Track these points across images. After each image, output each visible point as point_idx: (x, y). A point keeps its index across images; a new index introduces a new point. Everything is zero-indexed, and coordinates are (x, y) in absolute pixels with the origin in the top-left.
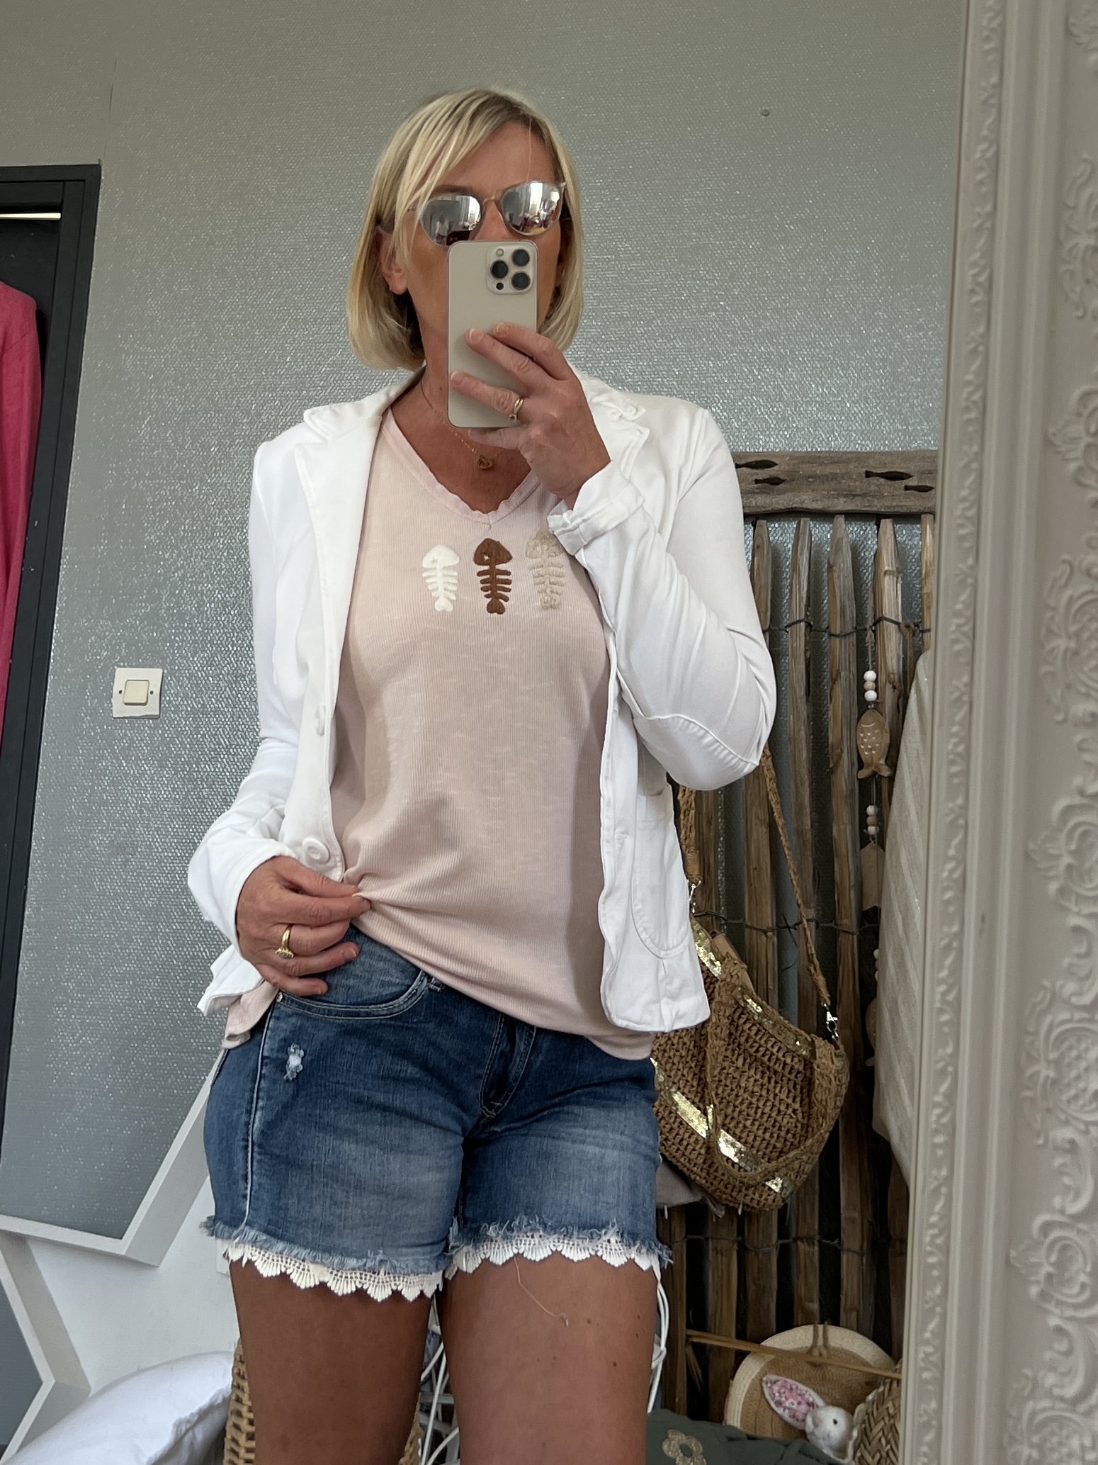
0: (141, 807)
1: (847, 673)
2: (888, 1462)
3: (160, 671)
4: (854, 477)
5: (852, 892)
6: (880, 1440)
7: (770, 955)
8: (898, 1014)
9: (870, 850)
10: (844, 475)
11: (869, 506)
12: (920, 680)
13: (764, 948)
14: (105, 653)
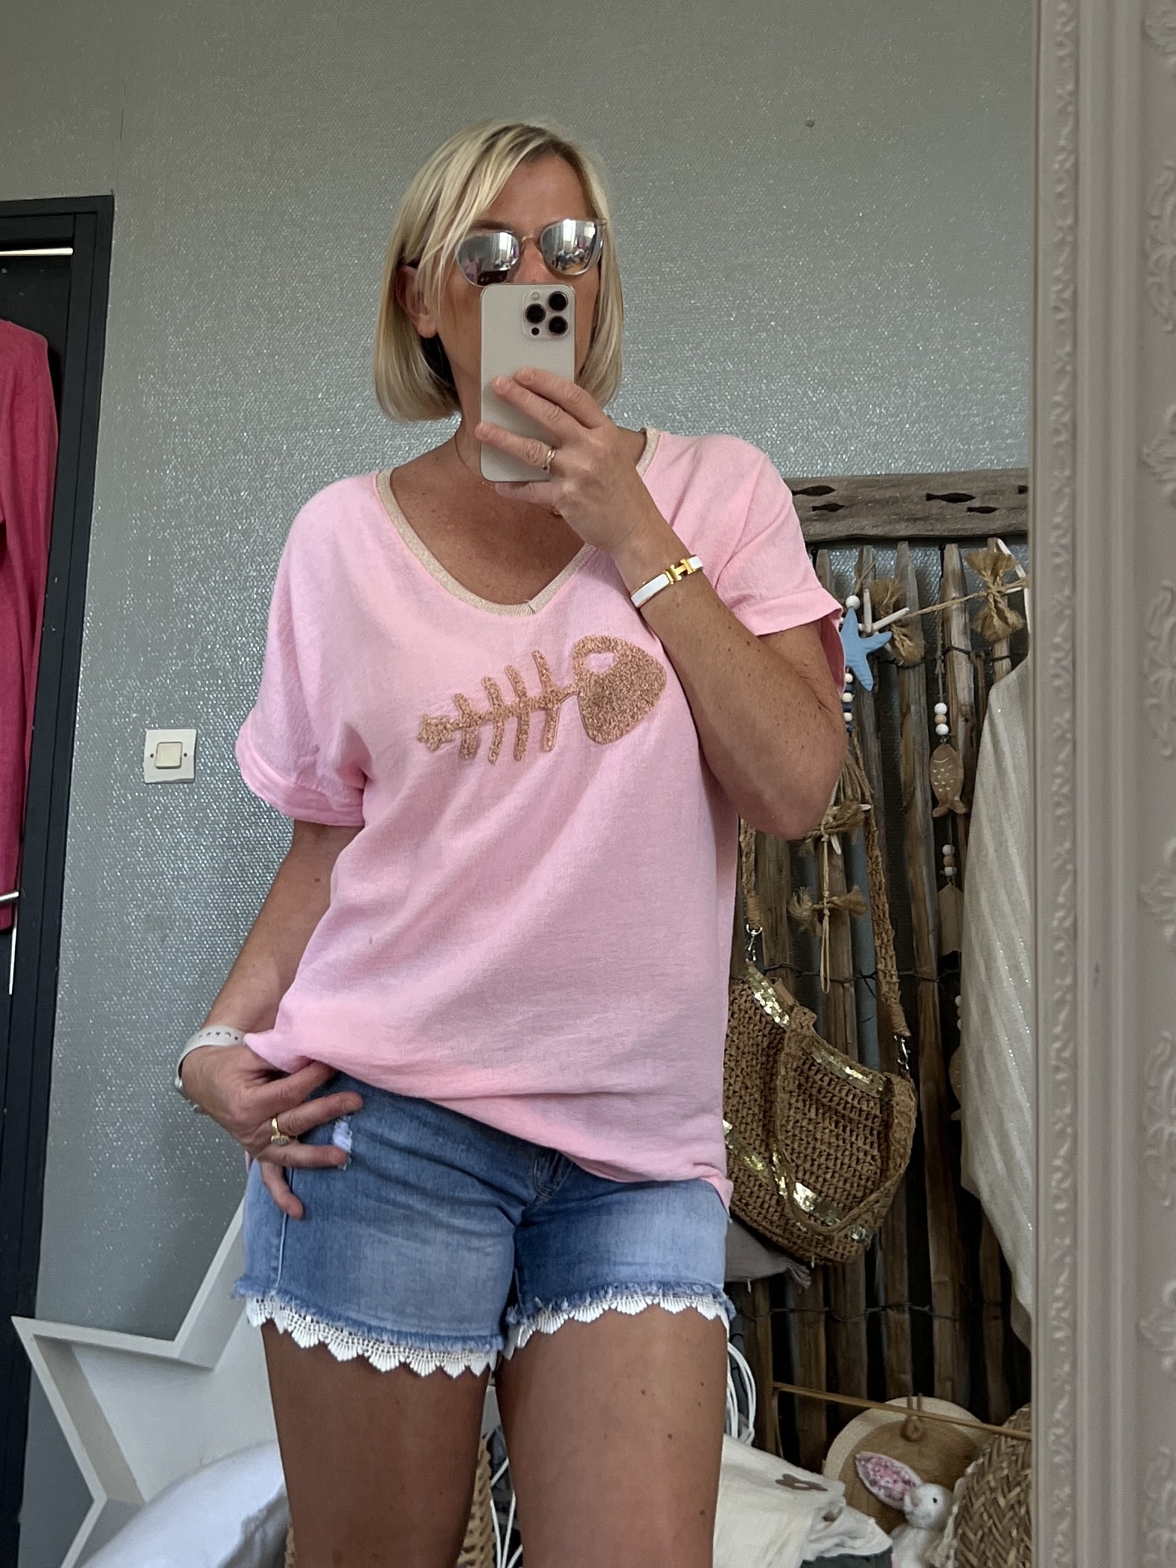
0: (178, 879)
1: (917, 707)
2: (991, 1538)
3: (194, 731)
4: (915, 500)
5: (931, 936)
6: (981, 1515)
7: (848, 1008)
8: (984, 1064)
9: (947, 889)
10: (904, 499)
11: (932, 530)
12: (994, 711)
13: (841, 999)
14: (134, 715)
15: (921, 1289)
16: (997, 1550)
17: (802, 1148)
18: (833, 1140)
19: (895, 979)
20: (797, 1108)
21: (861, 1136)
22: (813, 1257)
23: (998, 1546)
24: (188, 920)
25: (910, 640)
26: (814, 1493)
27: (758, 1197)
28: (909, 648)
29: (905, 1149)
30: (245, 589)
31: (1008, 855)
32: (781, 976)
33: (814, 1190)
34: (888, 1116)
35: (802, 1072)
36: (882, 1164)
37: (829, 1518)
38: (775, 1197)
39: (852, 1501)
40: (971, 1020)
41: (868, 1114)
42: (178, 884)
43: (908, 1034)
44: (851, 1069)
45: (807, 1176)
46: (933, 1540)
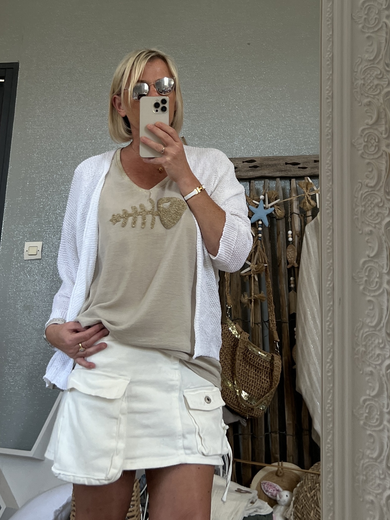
0: (35, 292)
1: (282, 232)
2: (305, 507)
3: (42, 242)
4: (282, 165)
5: (287, 308)
6: (302, 500)
7: (259, 332)
8: (303, 350)
9: (292, 292)
10: (278, 164)
11: (287, 175)
12: (307, 233)
13: (257, 330)
14: (21, 237)
15: (282, 426)
17: (244, 379)
18: (254, 376)
19: (275, 322)
20: (243, 366)
21: (263, 374)
22: (248, 416)
23: (307, 510)
24: (38, 307)
25: (280, 210)
26: (247, 494)
27: (230, 396)
28: (280, 213)
29: (278, 378)
30: (61, 194)
31: (311, 280)
32: (238, 322)
33: (248, 393)
34: (272, 367)
35: (244, 354)
36: (270, 383)
37: (252, 503)
38: (235, 396)
39: (260, 497)
40: (299, 336)
41: (266, 367)
42: (35, 294)
43: (279, 340)
44: (260, 352)
45: (246, 388)
46: (286, 509)
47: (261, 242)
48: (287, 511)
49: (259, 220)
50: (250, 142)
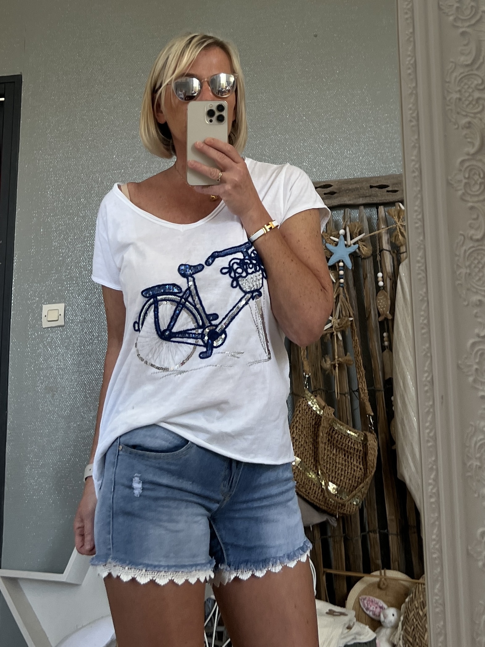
0: (59, 369)
1: (370, 274)
2: (417, 629)
3: (64, 304)
4: (365, 188)
5: (380, 372)
6: (413, 620)
7: (347, 405)
8: (404, 425)
9: (386, 352)
10: (361, 188)
11: (373, 201)
12: (401, 274)
13: (344, 401)
14: (37, 299)
15: (383, 523)
16: (420, 633)
17: (331, 467)
18: (343, 462)
19: (366, 391)
20: (328, 450)
21: (355, 459)
22: (338, 513)
23: (420, 632)
24: (64, 387)
25: (366, 247)
26: (343, 617)
27: (313, 489)
28: (366, 250)
29: (373, 463)
30: (85, 242)
32: (319, 394)
33: (336, 485)
34: (366, 450)
35: (329, 434)
36: (364, 471)
37: (349, 628)
38: (321, 489)
39: (359, 619)
40: (398, 407)
41: (358, 450)
42: (59, 371)
43: (372, 414)
44: (350, 431)
45: (333, 479)
46: (394, 632)
47: (343, 289)
48: (395, 635)
49: (339, 262)
50: (324, 161)
